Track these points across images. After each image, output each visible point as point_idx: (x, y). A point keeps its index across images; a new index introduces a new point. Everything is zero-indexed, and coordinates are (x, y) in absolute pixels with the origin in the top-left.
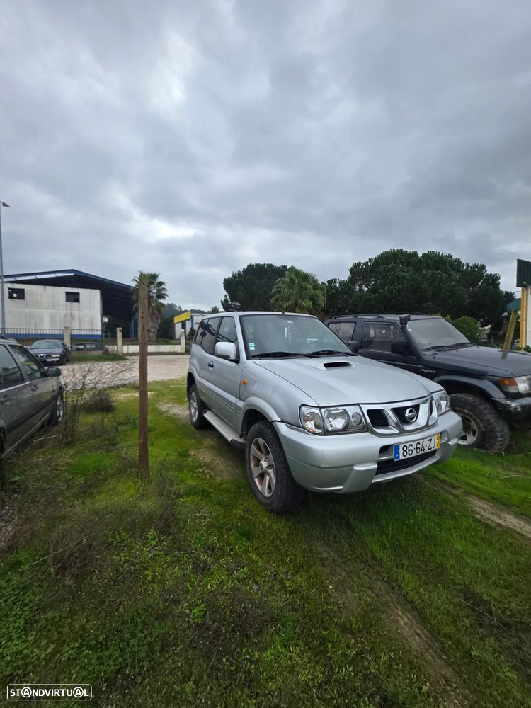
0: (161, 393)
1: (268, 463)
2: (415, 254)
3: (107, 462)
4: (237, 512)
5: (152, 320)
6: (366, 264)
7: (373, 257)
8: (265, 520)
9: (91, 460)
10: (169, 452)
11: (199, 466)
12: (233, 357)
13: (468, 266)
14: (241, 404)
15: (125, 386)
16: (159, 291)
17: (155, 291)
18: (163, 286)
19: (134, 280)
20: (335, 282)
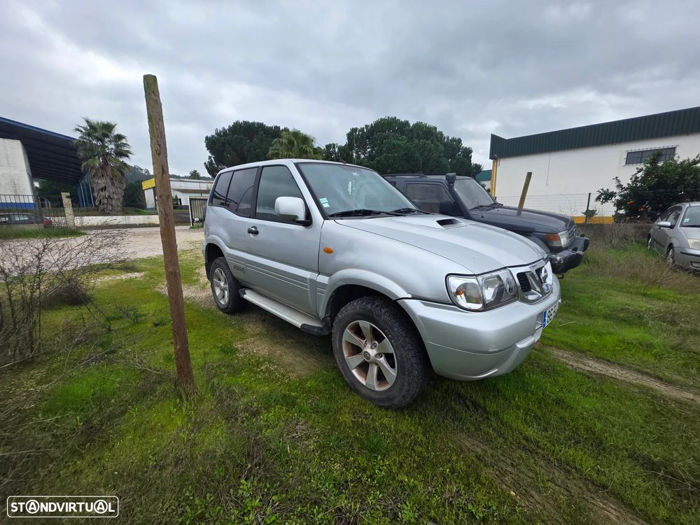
0: (155, 273)
1: (378, 350)
2: (407, 123)
3: (114, 381)
4: (346, 418)
5: (113, 184)
6: (362, 130)
7: (369, 124)
8: (386, 421)
9: (84, 383)
10: (207, 350)
11: (258, 364)
12: (302, 217)
13: (448, 139)
14: (323, 279)
15: (109, 266)
16: (117, 146)
17: (112, 146)
18: (124, 141)
19: (78, 130)
20: (334, 148)
